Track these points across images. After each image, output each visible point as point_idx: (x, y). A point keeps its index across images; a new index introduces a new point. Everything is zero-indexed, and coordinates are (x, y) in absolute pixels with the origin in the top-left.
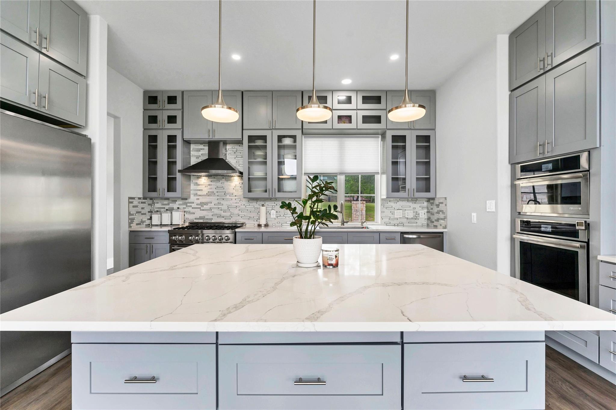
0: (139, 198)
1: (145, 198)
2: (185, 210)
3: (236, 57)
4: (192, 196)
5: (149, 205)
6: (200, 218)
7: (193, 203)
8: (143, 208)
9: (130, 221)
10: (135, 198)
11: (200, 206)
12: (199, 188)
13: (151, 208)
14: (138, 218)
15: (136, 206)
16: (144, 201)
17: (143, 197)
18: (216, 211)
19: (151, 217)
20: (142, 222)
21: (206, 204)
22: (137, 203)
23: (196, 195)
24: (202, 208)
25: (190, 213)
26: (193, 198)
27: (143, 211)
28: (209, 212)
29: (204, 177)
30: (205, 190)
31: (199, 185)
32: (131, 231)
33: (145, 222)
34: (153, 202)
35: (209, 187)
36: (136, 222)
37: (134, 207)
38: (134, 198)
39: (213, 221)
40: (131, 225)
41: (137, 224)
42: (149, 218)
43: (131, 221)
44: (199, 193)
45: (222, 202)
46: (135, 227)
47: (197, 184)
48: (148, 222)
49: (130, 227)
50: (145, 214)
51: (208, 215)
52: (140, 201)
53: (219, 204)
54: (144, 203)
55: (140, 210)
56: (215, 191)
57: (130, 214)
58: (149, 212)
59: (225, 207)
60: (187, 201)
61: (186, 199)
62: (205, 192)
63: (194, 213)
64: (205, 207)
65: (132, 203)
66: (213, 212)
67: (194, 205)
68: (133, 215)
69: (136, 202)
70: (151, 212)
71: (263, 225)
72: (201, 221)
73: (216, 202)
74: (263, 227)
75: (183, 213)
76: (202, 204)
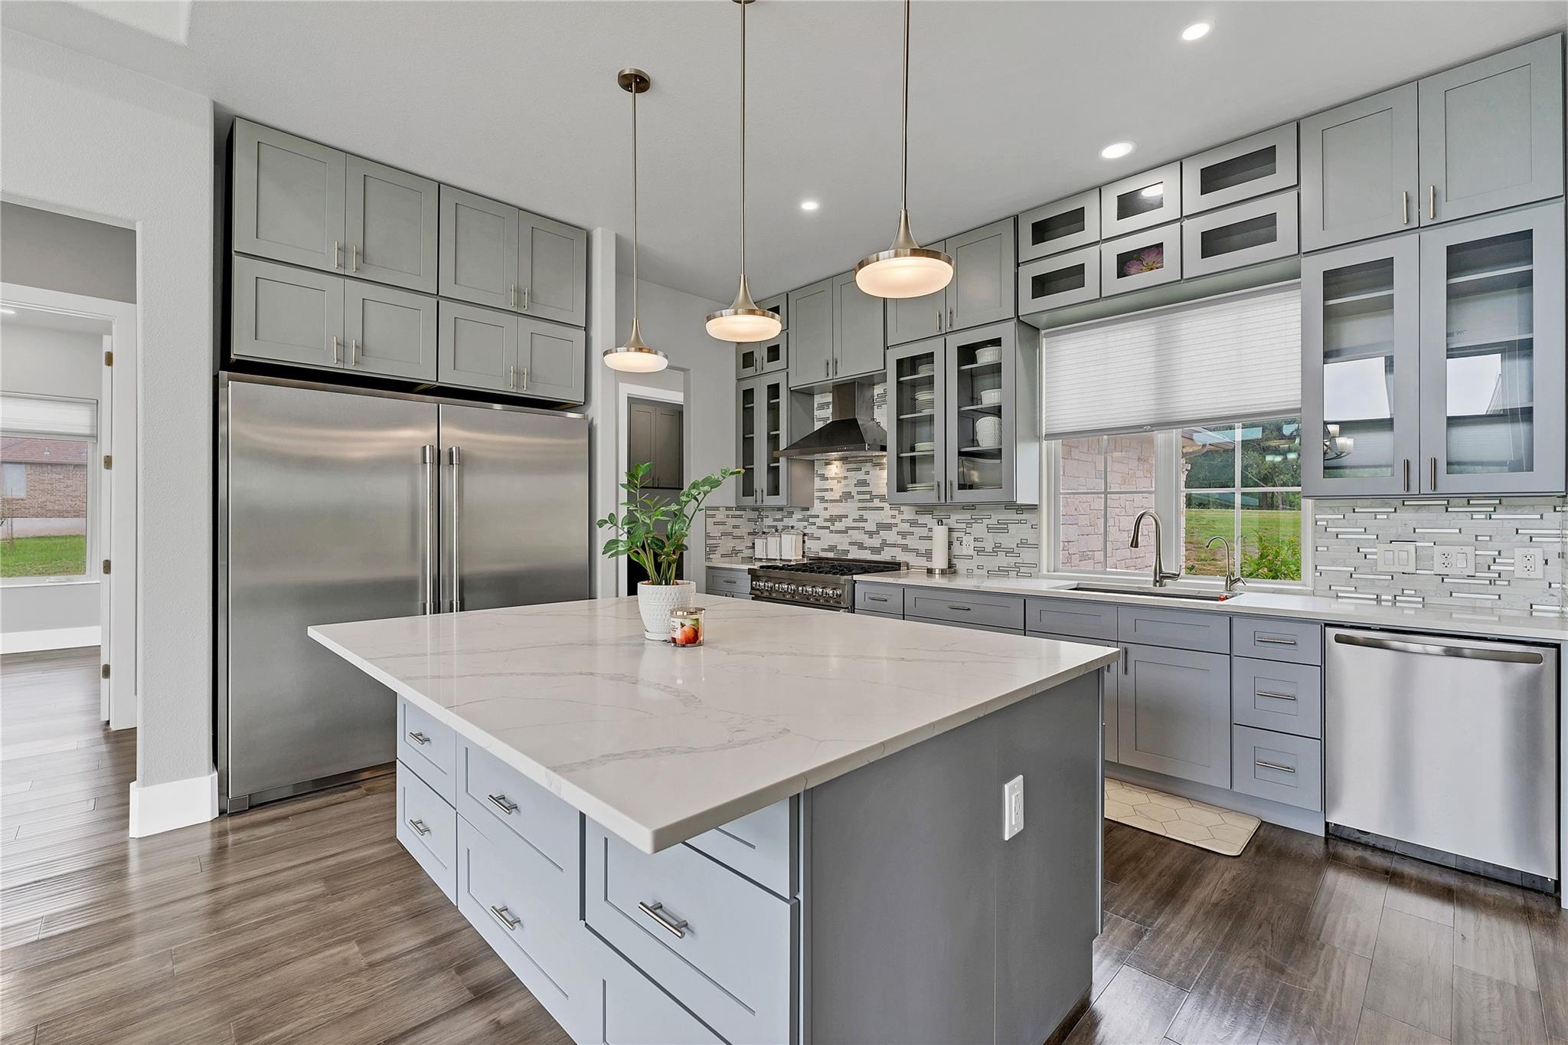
0: (728, 509)
1: (739, 508)
2: (806, 531)
3: (810, 206)
4: (817, 502)
5: (749, 520)
6: (831, 549)
7: (818, 516)
8: (735, 527)
9: (708, 548)
10: (719, 507)
11: (828, 524)
12: (828, 484)
13: (754, 527)
14: (726, 545)
15: (724, 523)
16: (738, 513)
17: (735, 506)
18: (858, 536)
19: (754, 544)
20: (735, 552)
21: (840, 518)
22: (723, 516)
23: (822, 499)
24: (832, 528)
25: (813, 537)
26: (818, 507)
27: (737, 532)
28: (844, 537)
29: (836, 462)
30: (838, 490)
31: (827, 479)
32: (709, 568)
33: (741, 551)
34: (760, 515)
35: (844, 482)
36: (720, 551)
37: (715, 524)
38: (717, 509)
39: (850, 557)
40: (711, 556)
41: (723, 556)
42: (751, 545)
43: (711, 550)
44: (828, 496)
45: (866, 514)
46: (717, 561)
47: (824, 478)
48: (747, 553)
49: (708, 559)
50: (741, 537)
51: (841, 544)
52: (731, 513)
53: (862, 519)
54: (740, 517)
55: (731, 530)
56: (854, 491)
57: (707, 536)
58: (750, 534)
59: (871, 526)
60: (809, 513)
61: (807, 509)
62: (837, 495)
63: (819, 539)
64: (838, 526)
65: (713, 516)
66: (851, 536)
67: (819, 522)
68: (714, 538)
69: (720, 516)
70: (754, 533)
71: (937, 571)
72: (831, 555)
73: (856, 515)
74: (937, 576)
75: (801, 538)
76: (832, 519)
